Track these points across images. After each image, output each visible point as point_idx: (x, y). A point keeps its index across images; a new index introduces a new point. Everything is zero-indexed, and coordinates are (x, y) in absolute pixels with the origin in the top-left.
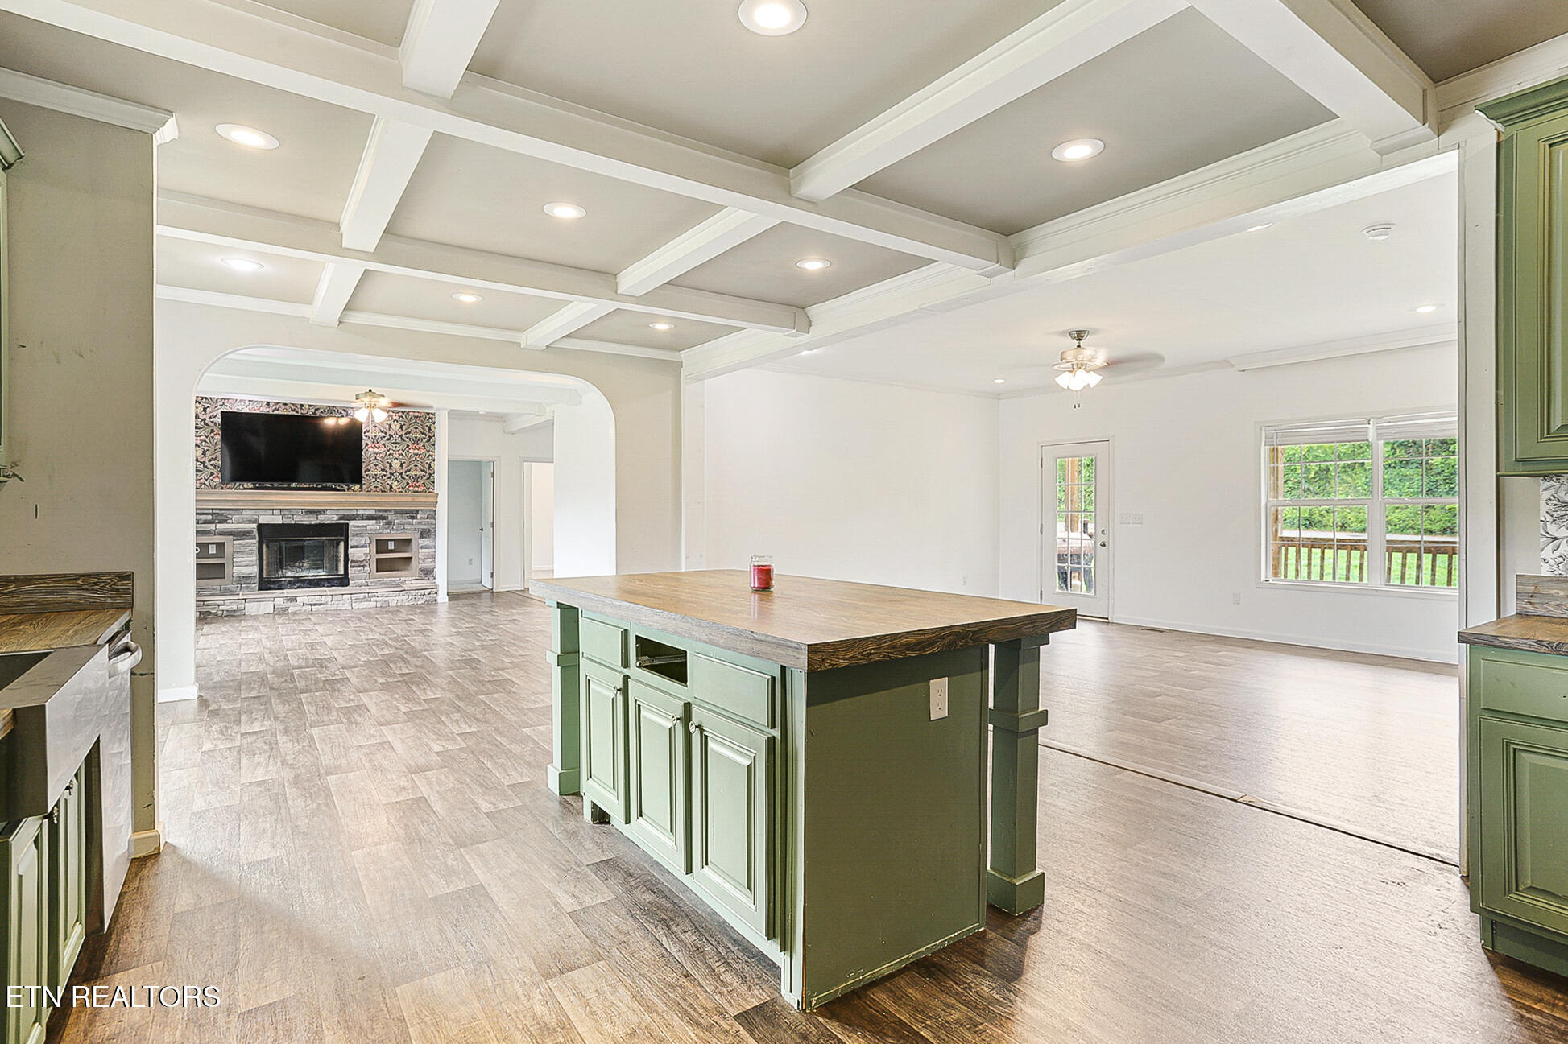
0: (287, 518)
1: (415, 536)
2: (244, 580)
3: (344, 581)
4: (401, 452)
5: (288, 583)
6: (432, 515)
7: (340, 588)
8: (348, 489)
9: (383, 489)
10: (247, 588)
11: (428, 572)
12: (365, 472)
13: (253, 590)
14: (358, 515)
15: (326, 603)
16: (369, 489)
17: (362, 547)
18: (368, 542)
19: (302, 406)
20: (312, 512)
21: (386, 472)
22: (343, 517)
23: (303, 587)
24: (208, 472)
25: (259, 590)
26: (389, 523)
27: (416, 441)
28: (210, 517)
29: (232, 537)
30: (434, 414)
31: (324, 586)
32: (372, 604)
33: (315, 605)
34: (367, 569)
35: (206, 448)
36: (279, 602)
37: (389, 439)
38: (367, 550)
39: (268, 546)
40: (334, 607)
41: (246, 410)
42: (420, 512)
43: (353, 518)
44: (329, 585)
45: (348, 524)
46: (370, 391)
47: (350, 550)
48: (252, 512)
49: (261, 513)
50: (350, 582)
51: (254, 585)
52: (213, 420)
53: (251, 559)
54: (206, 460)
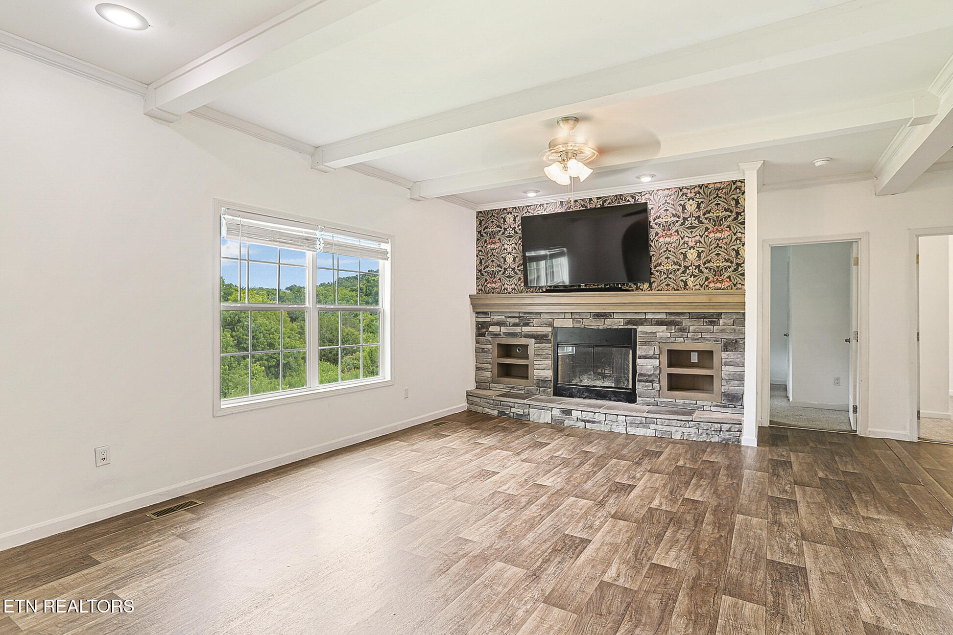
0: (577, 322)
1: (717, 348)
2: (542, 383)
3: (631, 397)
4: (697, 238)
6: (740, 319)
7: (628, 404)
8: (637, 289)
9: (676, 287)
10: (544, 391)
11: (734, 400)
12: (655, 267)
13: (548, 394)
14: (646, 320)
15: (599, 422)
16: (660, 288)
17: (651, 358)
18: (657, 352)
19: (591, 199)
20: (598, 315)
21: (680, 265)
22: (631, 322)
23: (591, 398)
24: (517, 277)
25: (554, 395)
26: (683, 330)
27: (718, 222)
28: (517, 320)
29: (533, 340)
30: (742, 182)
31: (610, 400)
33: (589, 421)
34: (656, 385)
35: (516, 255)
36: (557, 412)
37: (682, 224)
38: (656, 362)
41: (545, 213)
42: (723, 316)
43: (641, 322)
44: (615, 398)
45: (635, 330)
47: (638, 361)
48: (548, 316)
49: (556, 316)
50: (638, 398)
51: (549, 390)
52: (520, 227)
53: (547, 363)
54: (516, 266)
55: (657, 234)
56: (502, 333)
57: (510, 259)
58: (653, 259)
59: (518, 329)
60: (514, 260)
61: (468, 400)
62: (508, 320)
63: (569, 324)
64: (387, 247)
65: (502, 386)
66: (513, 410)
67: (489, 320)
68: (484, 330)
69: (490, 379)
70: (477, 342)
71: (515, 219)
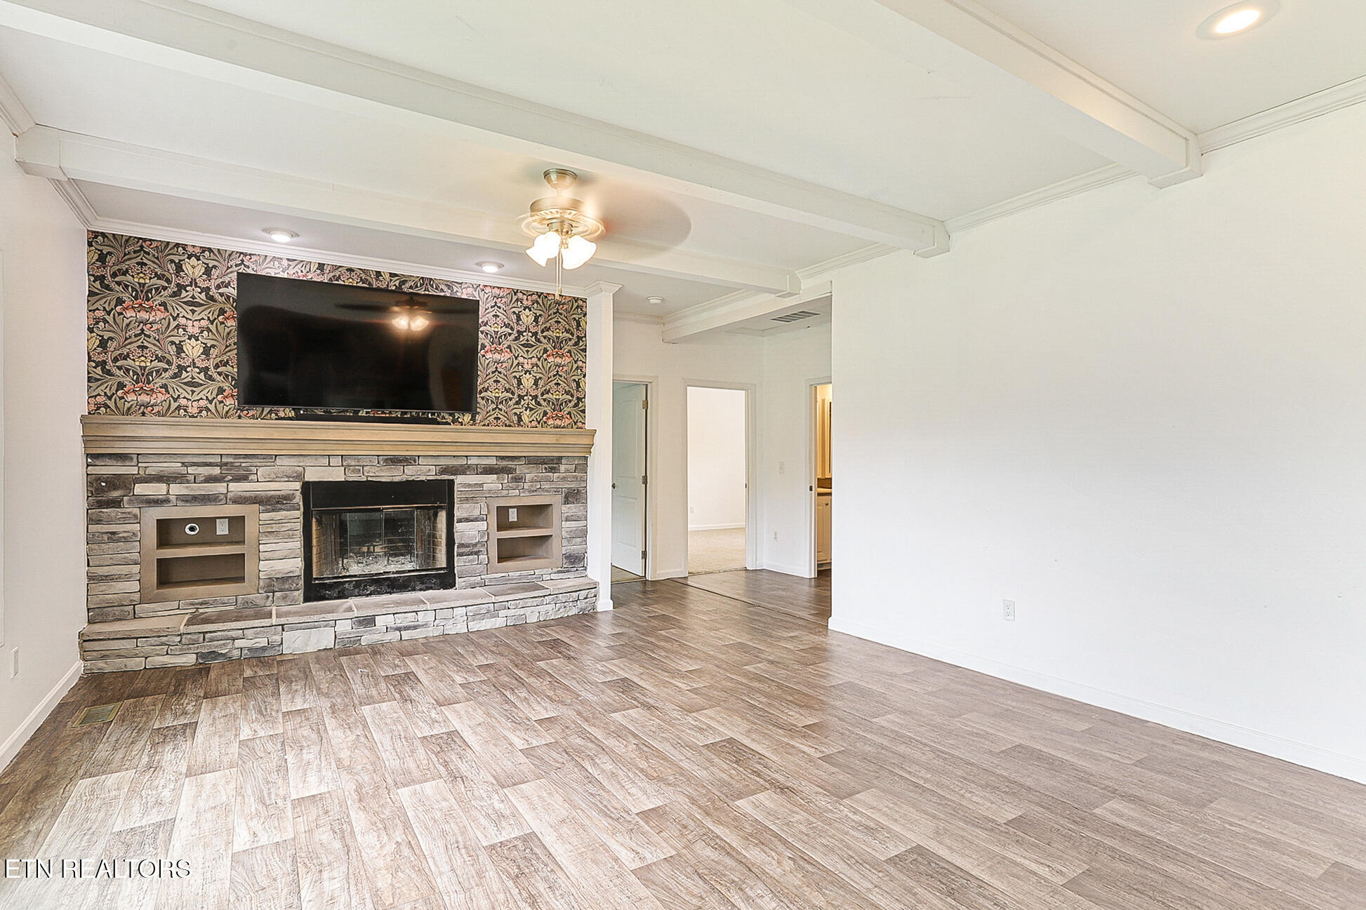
0: (352, 471)
1: (556, 500)
2: (277, 584)
3: (446, 580)
4: (534, 360)
5: (355, 587)
6: (582, 465)
7: (445, 592)
8: (455, 421)
9: (508, 423)
10: (283, 598)
11: (576, 561)
12: (481, 392)
13: (294, 602)
14: (469, 466)
15: (425, 625)
16: (486, 422)
17: (476, 520)
18: (485, 511)
19: (378, 274)
20: (394, 461)
21: (513, 393)
22: (445, 470)
23: (379, 593)
24: (214, 387)
25: (306, 599)
26: (517, 479)
27: (558, 343)
28: (217, 471)
29: (256, 506)
30: (584, 301)
31: (414, 590)
32: (499, 622)
33: (406, 627)
34: (483, 557)
35: (211, 343)
36: (344, 627)
37: (517, 339)
38: (482, 526)
39: (319, 522)
41: (283, 274)
42: (563, 461)
43: (462, 470)
44: (423, 586)
45: (452, 481)
47: (458, 527)
48: (293, 461)
49: (309, 462)
50: (457, 580)
51: (296, 593)
53: (290, 545)
54: (211, 364)
55: (483, 346)
56: (173, 498)
57: (193, 349)
58: (479, 380)
60: (206, 353)
61: (84, 651)
62: (191, 470)
63: (338, 475)
65: (181, 605)
66: (239, 643)
67: (134, 471)
68: (116, 494)
69: (137, 596)
70: (91, 520)
71: (208, 271)
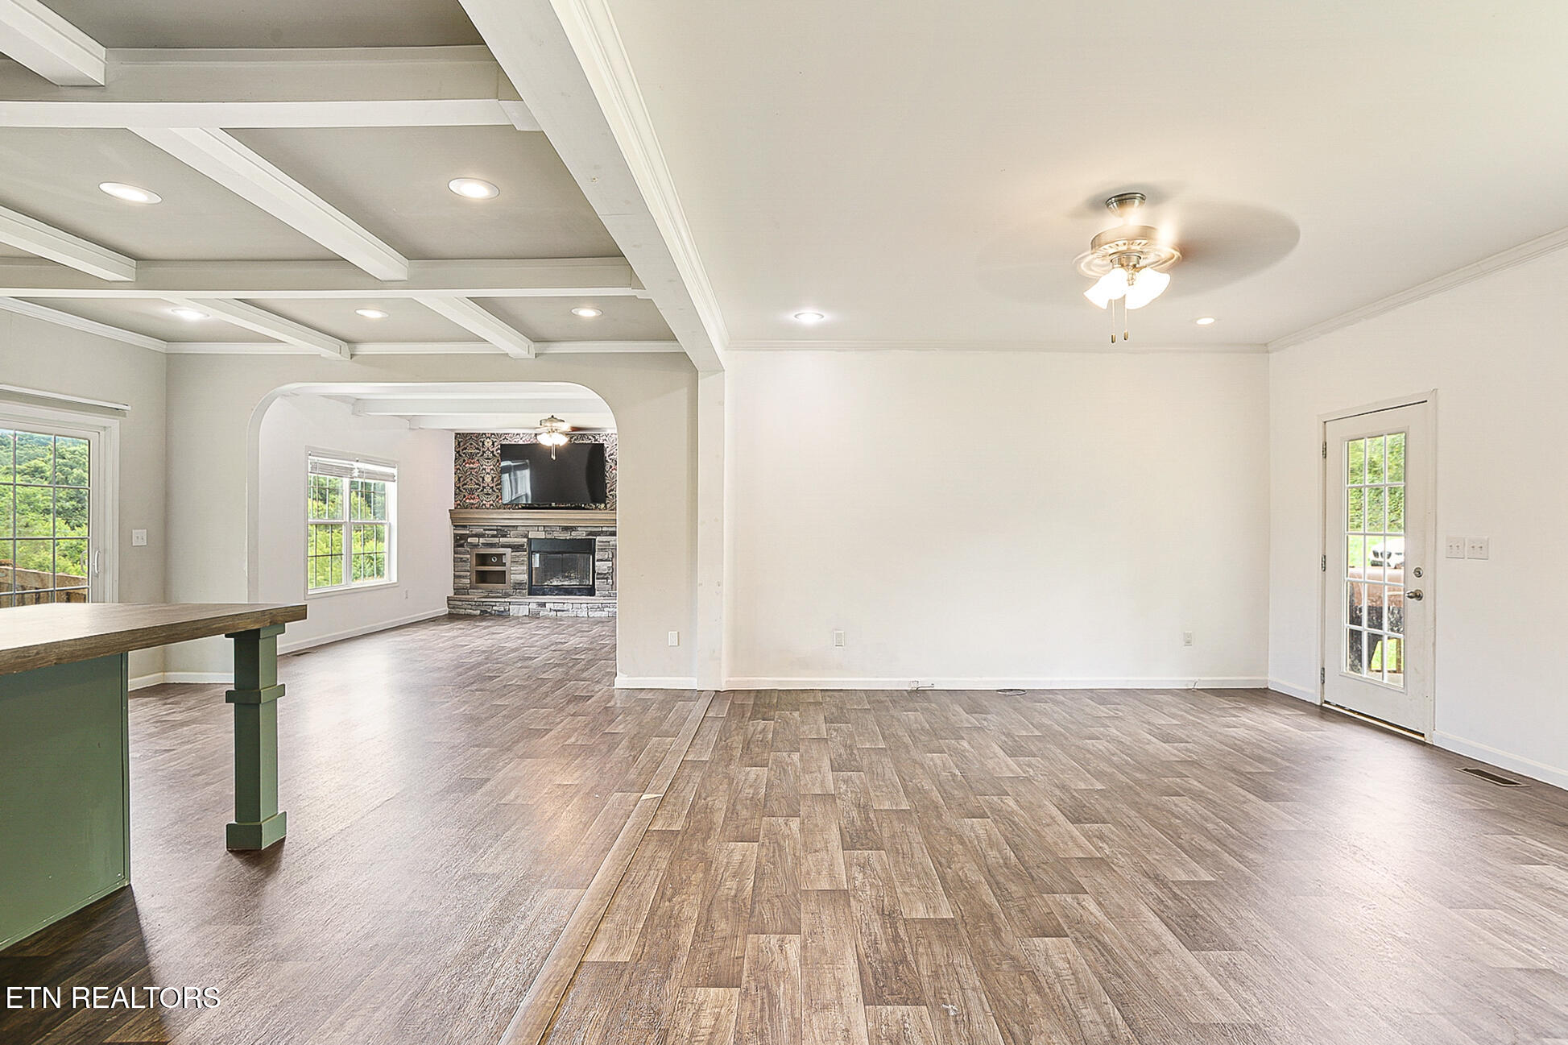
0: (548, 534)
2: (518, 586)
3: (591, 591)
5: (548, 591)
7: (589, 597)
8: (596, 508)
10: (520, 592)
12: (610, 492)
13: (524, 595)
14: (601, 532)
15: (568, 610)
16: (613, 508)
17: (606, 560)
18: (611, 556)
20: (566, 529)
22: (591, 533)
23: (557, 595)
25: (529, 595)
28: (495, 532)
29: (510, 549)
31: (574, 594)
33: (559, 611)
34: (610, 581)
35: (494, 476)
36: (533, 606)
38: (610, 564)
40: (574, 614)
41: (521, 442)
43: (599, 534)
44: (580, 593)
45: (595, 539)
46: (553, 416)
47: (597, 563)
48: (524, 528)
49: (531, 529)
50: (597, 592)
51: (524, 590)
52: (499, 451)
53: (522, 568)
54: (494, 485)
55: (611, 467)
56: (480, 544)
57: (488, 479)
58: (608, 485)
59: (496, 540)
60: (492, 480)
61: (449, 604)
62: (487, 532)
63: (542, 535)
64: (394, 471)
65: (481, 591)
66: (494, 608)
67: (468, 532)
68: (462, 542)
69: (468, 586)
70: (455, 553)
71: (493, 444)
